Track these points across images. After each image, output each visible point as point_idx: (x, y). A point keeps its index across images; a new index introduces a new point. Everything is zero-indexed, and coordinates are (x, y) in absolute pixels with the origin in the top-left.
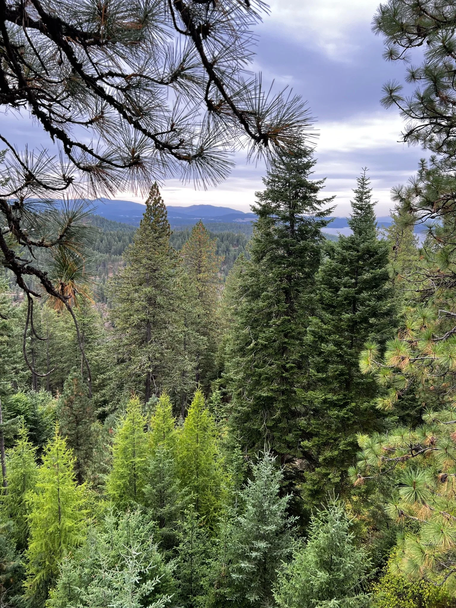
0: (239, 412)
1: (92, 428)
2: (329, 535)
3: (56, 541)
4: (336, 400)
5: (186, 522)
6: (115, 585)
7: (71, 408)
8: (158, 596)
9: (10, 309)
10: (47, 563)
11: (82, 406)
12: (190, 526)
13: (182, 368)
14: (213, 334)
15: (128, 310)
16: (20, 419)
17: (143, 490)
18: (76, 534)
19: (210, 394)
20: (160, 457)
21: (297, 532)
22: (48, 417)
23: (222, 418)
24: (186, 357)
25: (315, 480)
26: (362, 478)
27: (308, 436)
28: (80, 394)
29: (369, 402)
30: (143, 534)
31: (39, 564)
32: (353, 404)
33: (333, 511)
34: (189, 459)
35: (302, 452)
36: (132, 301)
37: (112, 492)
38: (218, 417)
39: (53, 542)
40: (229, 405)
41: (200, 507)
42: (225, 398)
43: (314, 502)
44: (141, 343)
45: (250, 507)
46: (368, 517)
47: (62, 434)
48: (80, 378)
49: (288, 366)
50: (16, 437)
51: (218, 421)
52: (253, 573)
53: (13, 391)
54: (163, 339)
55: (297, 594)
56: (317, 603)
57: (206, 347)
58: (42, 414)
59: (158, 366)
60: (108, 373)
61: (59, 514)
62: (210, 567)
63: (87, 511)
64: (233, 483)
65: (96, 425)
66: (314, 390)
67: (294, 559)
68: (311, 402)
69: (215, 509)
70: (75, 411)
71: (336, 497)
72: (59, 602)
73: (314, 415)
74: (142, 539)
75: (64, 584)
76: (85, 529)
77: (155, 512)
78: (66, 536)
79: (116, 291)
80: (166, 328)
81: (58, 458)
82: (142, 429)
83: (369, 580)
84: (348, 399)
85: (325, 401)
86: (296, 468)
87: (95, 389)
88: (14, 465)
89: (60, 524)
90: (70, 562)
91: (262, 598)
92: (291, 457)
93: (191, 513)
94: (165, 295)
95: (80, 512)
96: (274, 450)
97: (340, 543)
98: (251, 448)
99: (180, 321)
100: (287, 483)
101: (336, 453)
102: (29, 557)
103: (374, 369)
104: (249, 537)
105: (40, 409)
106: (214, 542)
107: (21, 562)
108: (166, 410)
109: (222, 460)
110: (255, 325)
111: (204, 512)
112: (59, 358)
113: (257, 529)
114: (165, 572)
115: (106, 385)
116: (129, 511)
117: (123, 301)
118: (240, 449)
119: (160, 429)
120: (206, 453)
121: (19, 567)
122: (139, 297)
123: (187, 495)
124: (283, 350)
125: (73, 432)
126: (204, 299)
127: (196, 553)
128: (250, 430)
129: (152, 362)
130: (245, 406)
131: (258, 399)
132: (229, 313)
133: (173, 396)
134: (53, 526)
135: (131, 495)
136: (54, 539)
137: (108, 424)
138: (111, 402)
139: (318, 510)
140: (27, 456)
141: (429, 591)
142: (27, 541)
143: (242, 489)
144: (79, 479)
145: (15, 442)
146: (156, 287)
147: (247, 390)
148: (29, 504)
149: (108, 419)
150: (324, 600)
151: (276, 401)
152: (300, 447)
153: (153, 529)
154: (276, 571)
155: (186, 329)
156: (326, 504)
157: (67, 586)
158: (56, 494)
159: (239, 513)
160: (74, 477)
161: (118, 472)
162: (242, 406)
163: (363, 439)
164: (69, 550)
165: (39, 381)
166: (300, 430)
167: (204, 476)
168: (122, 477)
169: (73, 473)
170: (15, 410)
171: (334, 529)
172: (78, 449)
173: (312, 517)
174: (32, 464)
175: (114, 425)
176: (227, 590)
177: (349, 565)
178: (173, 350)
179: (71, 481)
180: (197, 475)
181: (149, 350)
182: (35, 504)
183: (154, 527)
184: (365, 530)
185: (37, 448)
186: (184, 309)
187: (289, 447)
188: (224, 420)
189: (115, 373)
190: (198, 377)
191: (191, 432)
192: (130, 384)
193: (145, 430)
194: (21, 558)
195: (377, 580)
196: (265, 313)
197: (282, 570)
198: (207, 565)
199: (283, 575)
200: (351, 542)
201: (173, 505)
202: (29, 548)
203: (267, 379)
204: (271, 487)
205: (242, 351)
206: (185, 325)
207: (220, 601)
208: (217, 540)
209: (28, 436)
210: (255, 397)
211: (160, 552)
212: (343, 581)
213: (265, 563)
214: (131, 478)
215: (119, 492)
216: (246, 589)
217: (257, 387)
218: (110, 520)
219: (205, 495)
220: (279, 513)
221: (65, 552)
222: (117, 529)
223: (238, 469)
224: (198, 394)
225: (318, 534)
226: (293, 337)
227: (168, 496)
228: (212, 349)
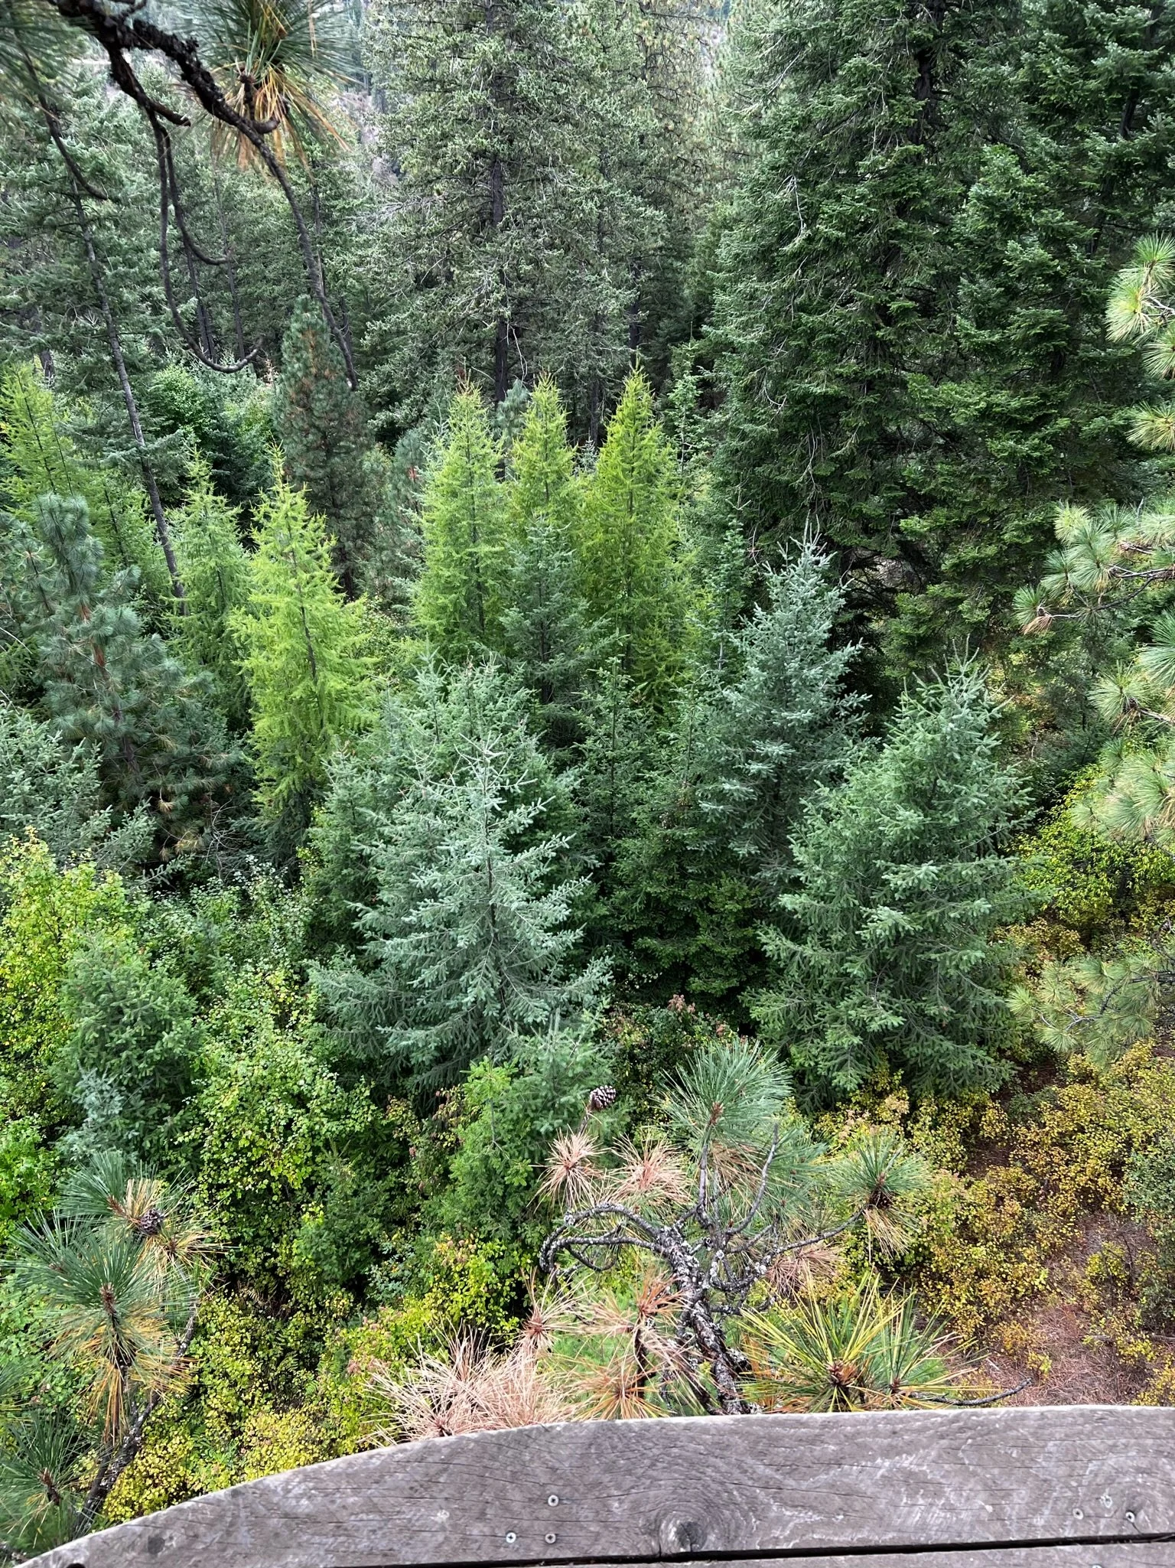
0: (744, 436)
1: (366, 465)
2: (938, 737)
3: (312, 717)
4: (1016, 410)
5: (602, 693)
6: (451, 812)
7: (309, 410)
8: (540, 834)
9: (102, 115)
10: (299, 760)
11: (335, 406)
12: (611, 703)
13: (593, 308)
14: (682, 199)
15: (435, 118)
16: (185, 435)
17: (501, 619)
18: (355, 706)
19: (668, 382)
20: (538, 544)
21: (859, 727)
22: (253, 433)
23: (697, 451)
24: (604, 272)
25: (924, 614)
26: (1048, 616)
27: (920, 502)
28: (327, 373)
29: (1109, 416)
30: (504, 715)
31: (283, 762)
32: (1064, 422)
33: (957, 687)
34: (610, 552)
35: (899, 542)
36: (446, 86)
37: (427, 621)
38: (687, 447)
39: (306, 718)
40: (717, 417)
41: (635, 663)
42: (709, 398)
43: (913, 664)
44: (478, 228)
45: (754, 670)
46: (1041, 699)
47: (294, 477)
48: (323, 330)
49: (894, 306)
50: (184, 480)
51: (687, 459)
52: (749, 803)
53: (155, 361)
54: (537, 216)
55: (843, 848)
56: (887, 868)
57: (660, 243)
58: (237, 425)
59: (527, 299)
60: (393, 318)
61: (311, 663)
62: (654, 787)
63: (375, 660)
64: (715, 613)
65: (374, 458)
66: (956, 379)
67: (847, 781)
68: (944, 412)
69: (668, 669)
70: (319, 418)
71: (971, 653)
72: (335, 834)
73: (945, 449)
74: (502, 724)
75: (340, 801)
76: (374, 696)
77: (530, 669)
78: (332, 707)
79: (397, 49)
80: (546, 179)
81: (291, 538)
82: (491, 474)
83: (1013, 832)
84: (1052, 406)
85: (985, 414)
86: (878, 582)
87: (364, 360)
88: (191, 548)
89: (315, 683)
90: (348, 760)
91: (765, 851)
92: (867, 553)
93: (612, 676)
94: (543, 66)
95: (358, 662)
96: (829, 539)
97: (961, 754)
98: (767, 529)
99: (586, 156)
100: (849, 616)
101: (991, 550)
102: (258, 746)
103: (1148, 325)
104: (746, 732)
105: (231, 411)
106: (666, 737)
107: (242, 756)
108: (551, 426)
109: (691, 556)
110: (813, 173)
111: (644, 674)
112: (258, 267)
113: (767, 717)
114: (554, 791)
115: (392, 350)
116: (471, 665)
117: (418, 85)
118: (740, 533)
119: (536, 474)
120: (653, 539)
121: (241, 764)
122: (466, 73)
123: (603, 636)
124: (888, 255)
125: (321, 473)
126: (660, 78)
127: (622, 758)
128: (768, 484)
129: (509, 285)
130: (764, 421)
131: (798, 402)
132: (735, 129)
133: (569, 386)
134: (300, 687)
135: (473, 631)
136: (308, 714)
137: (405, 455)
138: (408, 396)
139: (919, 681)
140: (218, 529)
141: (1151, 860)
142: (250, 715)
143: (738, 626)
144: (348, 586)
145: (183, 495)
146: (516, 35)
147: (770, 377)
148: (239, 637)
149: (406, 442)
150: (905, 863)
151: (847, 407)
152: (897, 530)
153: (526, 706)
154: (803, 801)
155: (604, 185)
156: (941, 669)
157: (348, 806)
158: (299, 620)
159: (727, 681)
160: (335, 584)
161: (438, 576)
162: (753, 421)
163: (1070, 520)
164: (344, 738)
165: (215, 332)
166: (903, 487)
167: (646, 593)
168: (448, 588)
169: (332, 575)
170: (169, 411)
171: (951, 725)
172: (338, 517)
173: (904, 697)
174: (232, 547)
175: (419, 461)
176: (689, 832)
177: (976, 800)
178: (567, 251)
179: (329, 591)
180: (629, 591)
181: (502, 250)
182: (254, 639)
183: (529, 701)
184: (1027, 726)
185: (237, 510)
186: (598, 116)
187: (867, 531)
188: (702, 455)
189: (412, 315)
190: (638, 335)
191: (613, 485)
192: (453, 349)
193: (500, 476)
194: (241, 747)
195: (1032, 831)
196: (850, 130)
197: (815, 801)
198: (647, 782)
199: (818, 811)
200: (989, 753)
201: (570, 656)
202: (256, 728)
203: (830, 344)
204: (810, 627)
205: (766, 261)
206: (602, 170)
207: (673, 850)
208: (672, 735)
209: (212, 478)
210: (792, 396)
211: (543, 752)
212: (954, 829)
213: (778, 785)
214: (469, 592)
215: (444, 621)
216: (732, 832)
217: (799, 368)
218: (428, 682)
219: (645, 636)
220: (822, 685)
221: (335, 740)
222: (445, 701)
223: (732, 580)
224: (634, 383)
225: (913, 732)
226: (923, 216)
227: (561, 637)
228: (678, 249)
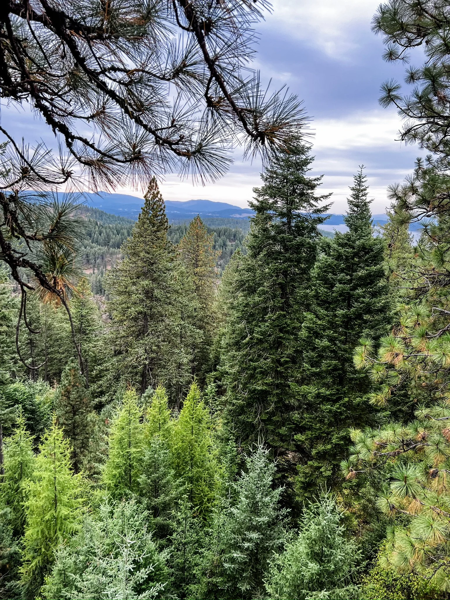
0: (234, 405)
1: (89, 419)
2: (320, 527)
3: (52, 528)
4: (329, 395)
5: (180, 512)
6: (110, 573)
7: (69, 398)
8: (151, 584)
9: (9, 300)
10: (43, 550)
11: (79, 396)
12: (184, 516)
13: (178, 361)
14: (209, 327)
15: (125, 302)
16: (18, 408)
17: (138, 480)
18: (72, 522)
19: (205, 386)
20: (155, 448)
21: (288, 524)
22: (45, 407)
23: (217, 411)
24: (182, 349)
25: (308, 473)
26: (354, 472)
27: (301, 429)
28: (77, 384)
29: (362, 398)
30: (137, 523)
31: (35, 551)
32: (346, 399)
33: (325, 504)
34: (184, 450)
35: (294, 445)
36: (129, 294)
37: (107, 482)
38: (213, 409)
39: (49, 529)
40: (224, 398)
41: (194, 497)
42: (221, 391)
43: (306, 495)
44: (138, 335)
45: (243, 499)
46: (359, 510)
47: (59, 424)
48: (78, 369)
49: (282, 360)
50: (14, 426)
51: (213, 414)
52: (245, 563)
53: (11, 380)
54: (159, 332)
55: (287, 584)
56: (307, 594)
57: (202, 340)
58: (40, 404)
59: (154, 358)
60: (105, 365)
61: (55, 502)
62: (203, 557)
63: (83, 500)
64: (227, 475)
65: (92, 416)
66: (307, 384)
67: (286, 550)
68: (304, 396)
69: (208, 500)
70: (72, 401)
71: (328, 490)
72: (54, 588)
73: (307, 409)
74: (136, 528)
75: (59, 570)
76: (80, 518)
77: (149, 502)
78: (62, 523)
79: (114, 283)
80: (163, 321)
81: (55, 448)
82: (138, 420)
83: (359, 572)
84: (341, 394)
85: (318, 396)
86: (289, 461)
87: (92, 380)
88: (11, 453)
89: (56, 512)
90: (65, 549)
91: (254, 588)
92: (283, 450)
93: (185, 504)
94: (163, 289)
95: (76, 501)
96: (268, 443)
97: (331, 535)
98: (244, 440)
99: (177, 314)
100: (279, 475)
101: (329, 447)
102: (25, 544)
103: (368, 366)
104: (241, 528)
105: (38, 399)
106: (207, 532)
107: (17, 549)
108: (162, 402)
109: (216, 452)
110: (251, 319)
111: (198, 502)
112: (57, 348)
113: (250, 520)
114: (158, 561)
115: (103, 376)
116: (124, 500)
117: (120, 293)
118: (234, 442)
119: (156, 420)
120: (201, 444)
121: (16, 553)
122: (137, 290)
123: (181, 486)
124: (278, 344)
125: (70, 422)
126: (201, 293)
127: (189, 543)
128: (244, 422)
129: (148, 354)
130: (240, 399)
131: (252, 393)
132: (225, 307)
133: (169, 388)
134: (49, 514)
135: (126, 485)
136: (50, 527)
137: (104, 414)
138: (108, 393)
139: (309, 502)
140: (24, 445)
141: (418, 584)
142: (24, 528)
143: (236, 480)
144: (76, 468)
145: (13, 431)
146: (154, 280)
147: (242, 384)
148: (25, 492)
149: (105, 409)
150: (315, 591)
151: (270, 394)
152: (293, 440)
153: (147, 519)
154: (268, 561)
155: (182, 323)
156: (317, 496)
157: (62, 573)
158: (53, 483)
159: (233, 504)
160: (70, 466)
161: (114, 462)
162: (236, 399)
163: (355, 434)
164: (64, 538)
165: (36, 371)
166: (294, 424)
167: (198, 467)
168: (118, 467)
169: (69, 462)
170: (13, 399)
171: (325, 522)
172: (75, 439)
173: (304, 510)
174: (29, 452)
175: (110, 416)
176: (220, 579)
177: (340, 557)
178: (169, 343)
179: (67, 470)
180: (192, 466)
181: (146, 342)
182: (32, 492)
183: (148, 516)
184: (355, 522)
185: (34, 437)
186: (180, 303)
187: (282, 441)
188: (219, 412)
189: (112, 364)
190: (194, 370)
191: (186, 424)
192: (126, 375)
193: (141, 421)
194: (17, 544)
195: (366, 572)
196: (261, 307)
197: (273, 561)
198: (200, 554)
199: (275, 565)
200: (342, 534)
201: (167, 495)
202: (26, 535)
203: (261, 372)
204: (264, 480)
205: (237, 345)
206: (182, 318)
207: (212, 589)
208: (210, 530)
209: (25, 425)
210: (250, 390)
211: (154, 541)
212: (333, 572)
213: (257, 553)
214: (126, 468)
215: (114, 481)
216: (238, 578)
217: (251, 381)
218: (105, 509)
219: (199, 486)
220: (271, 505)
221: (61, 539)
222: (112, 518)
223: (232, 461)
224: (193, 386)
225: (310, 525)
226: (287, 332)
227: (163, 487)
228: (208, 343)
